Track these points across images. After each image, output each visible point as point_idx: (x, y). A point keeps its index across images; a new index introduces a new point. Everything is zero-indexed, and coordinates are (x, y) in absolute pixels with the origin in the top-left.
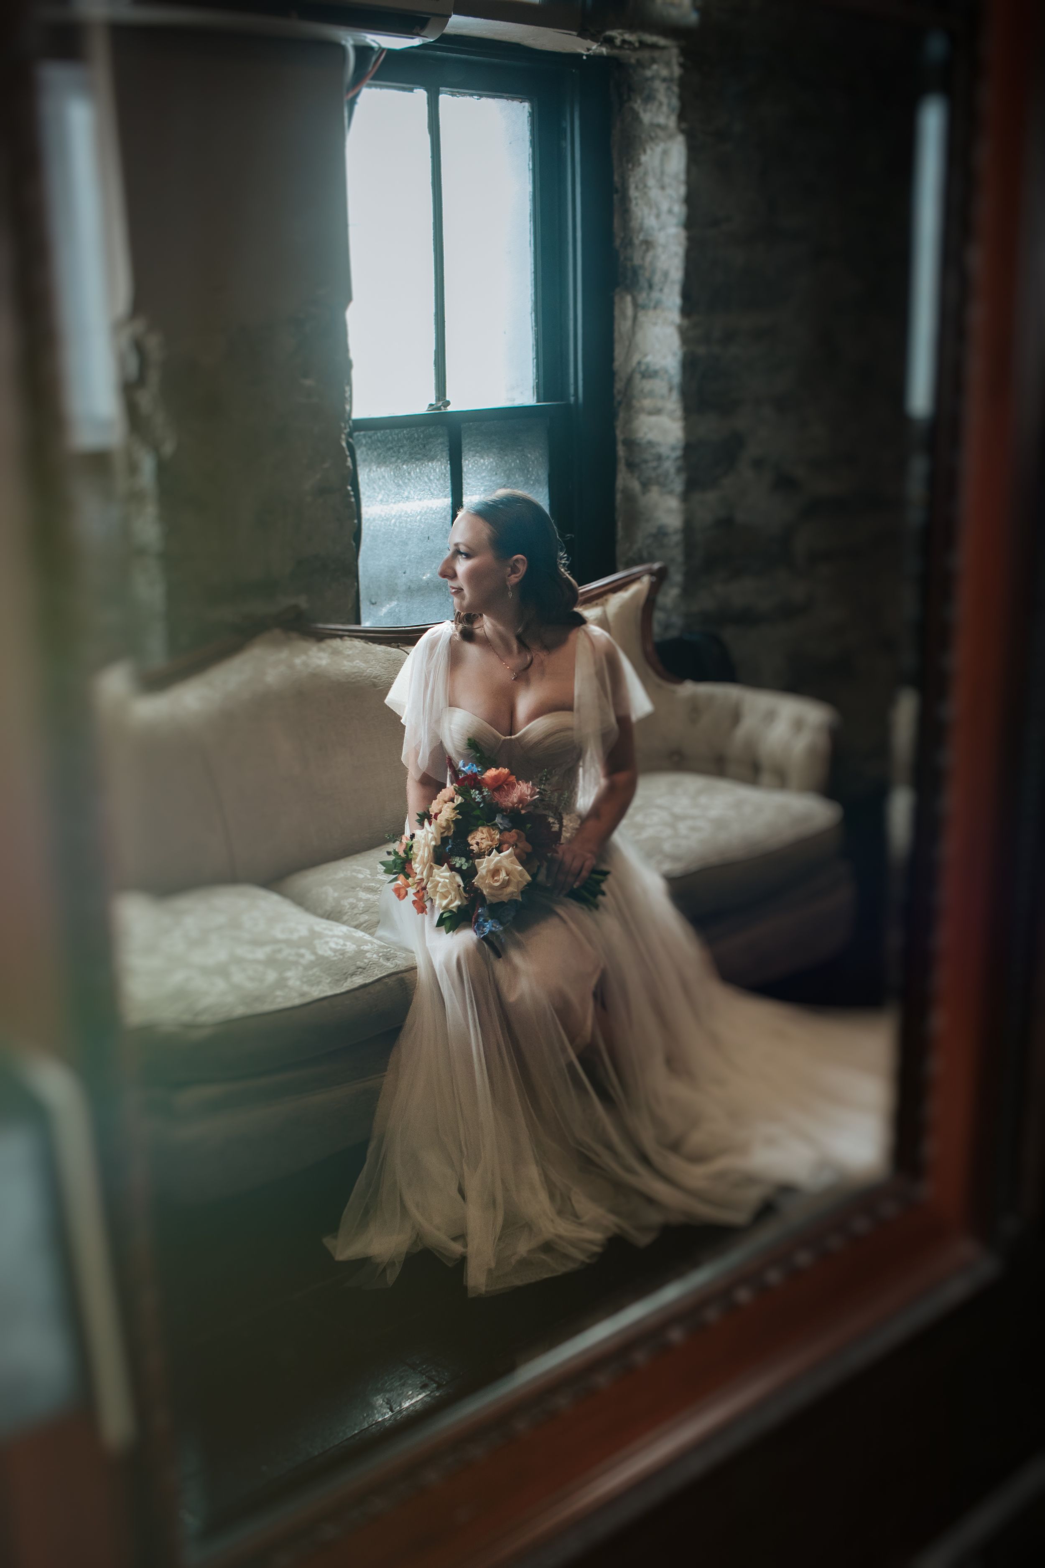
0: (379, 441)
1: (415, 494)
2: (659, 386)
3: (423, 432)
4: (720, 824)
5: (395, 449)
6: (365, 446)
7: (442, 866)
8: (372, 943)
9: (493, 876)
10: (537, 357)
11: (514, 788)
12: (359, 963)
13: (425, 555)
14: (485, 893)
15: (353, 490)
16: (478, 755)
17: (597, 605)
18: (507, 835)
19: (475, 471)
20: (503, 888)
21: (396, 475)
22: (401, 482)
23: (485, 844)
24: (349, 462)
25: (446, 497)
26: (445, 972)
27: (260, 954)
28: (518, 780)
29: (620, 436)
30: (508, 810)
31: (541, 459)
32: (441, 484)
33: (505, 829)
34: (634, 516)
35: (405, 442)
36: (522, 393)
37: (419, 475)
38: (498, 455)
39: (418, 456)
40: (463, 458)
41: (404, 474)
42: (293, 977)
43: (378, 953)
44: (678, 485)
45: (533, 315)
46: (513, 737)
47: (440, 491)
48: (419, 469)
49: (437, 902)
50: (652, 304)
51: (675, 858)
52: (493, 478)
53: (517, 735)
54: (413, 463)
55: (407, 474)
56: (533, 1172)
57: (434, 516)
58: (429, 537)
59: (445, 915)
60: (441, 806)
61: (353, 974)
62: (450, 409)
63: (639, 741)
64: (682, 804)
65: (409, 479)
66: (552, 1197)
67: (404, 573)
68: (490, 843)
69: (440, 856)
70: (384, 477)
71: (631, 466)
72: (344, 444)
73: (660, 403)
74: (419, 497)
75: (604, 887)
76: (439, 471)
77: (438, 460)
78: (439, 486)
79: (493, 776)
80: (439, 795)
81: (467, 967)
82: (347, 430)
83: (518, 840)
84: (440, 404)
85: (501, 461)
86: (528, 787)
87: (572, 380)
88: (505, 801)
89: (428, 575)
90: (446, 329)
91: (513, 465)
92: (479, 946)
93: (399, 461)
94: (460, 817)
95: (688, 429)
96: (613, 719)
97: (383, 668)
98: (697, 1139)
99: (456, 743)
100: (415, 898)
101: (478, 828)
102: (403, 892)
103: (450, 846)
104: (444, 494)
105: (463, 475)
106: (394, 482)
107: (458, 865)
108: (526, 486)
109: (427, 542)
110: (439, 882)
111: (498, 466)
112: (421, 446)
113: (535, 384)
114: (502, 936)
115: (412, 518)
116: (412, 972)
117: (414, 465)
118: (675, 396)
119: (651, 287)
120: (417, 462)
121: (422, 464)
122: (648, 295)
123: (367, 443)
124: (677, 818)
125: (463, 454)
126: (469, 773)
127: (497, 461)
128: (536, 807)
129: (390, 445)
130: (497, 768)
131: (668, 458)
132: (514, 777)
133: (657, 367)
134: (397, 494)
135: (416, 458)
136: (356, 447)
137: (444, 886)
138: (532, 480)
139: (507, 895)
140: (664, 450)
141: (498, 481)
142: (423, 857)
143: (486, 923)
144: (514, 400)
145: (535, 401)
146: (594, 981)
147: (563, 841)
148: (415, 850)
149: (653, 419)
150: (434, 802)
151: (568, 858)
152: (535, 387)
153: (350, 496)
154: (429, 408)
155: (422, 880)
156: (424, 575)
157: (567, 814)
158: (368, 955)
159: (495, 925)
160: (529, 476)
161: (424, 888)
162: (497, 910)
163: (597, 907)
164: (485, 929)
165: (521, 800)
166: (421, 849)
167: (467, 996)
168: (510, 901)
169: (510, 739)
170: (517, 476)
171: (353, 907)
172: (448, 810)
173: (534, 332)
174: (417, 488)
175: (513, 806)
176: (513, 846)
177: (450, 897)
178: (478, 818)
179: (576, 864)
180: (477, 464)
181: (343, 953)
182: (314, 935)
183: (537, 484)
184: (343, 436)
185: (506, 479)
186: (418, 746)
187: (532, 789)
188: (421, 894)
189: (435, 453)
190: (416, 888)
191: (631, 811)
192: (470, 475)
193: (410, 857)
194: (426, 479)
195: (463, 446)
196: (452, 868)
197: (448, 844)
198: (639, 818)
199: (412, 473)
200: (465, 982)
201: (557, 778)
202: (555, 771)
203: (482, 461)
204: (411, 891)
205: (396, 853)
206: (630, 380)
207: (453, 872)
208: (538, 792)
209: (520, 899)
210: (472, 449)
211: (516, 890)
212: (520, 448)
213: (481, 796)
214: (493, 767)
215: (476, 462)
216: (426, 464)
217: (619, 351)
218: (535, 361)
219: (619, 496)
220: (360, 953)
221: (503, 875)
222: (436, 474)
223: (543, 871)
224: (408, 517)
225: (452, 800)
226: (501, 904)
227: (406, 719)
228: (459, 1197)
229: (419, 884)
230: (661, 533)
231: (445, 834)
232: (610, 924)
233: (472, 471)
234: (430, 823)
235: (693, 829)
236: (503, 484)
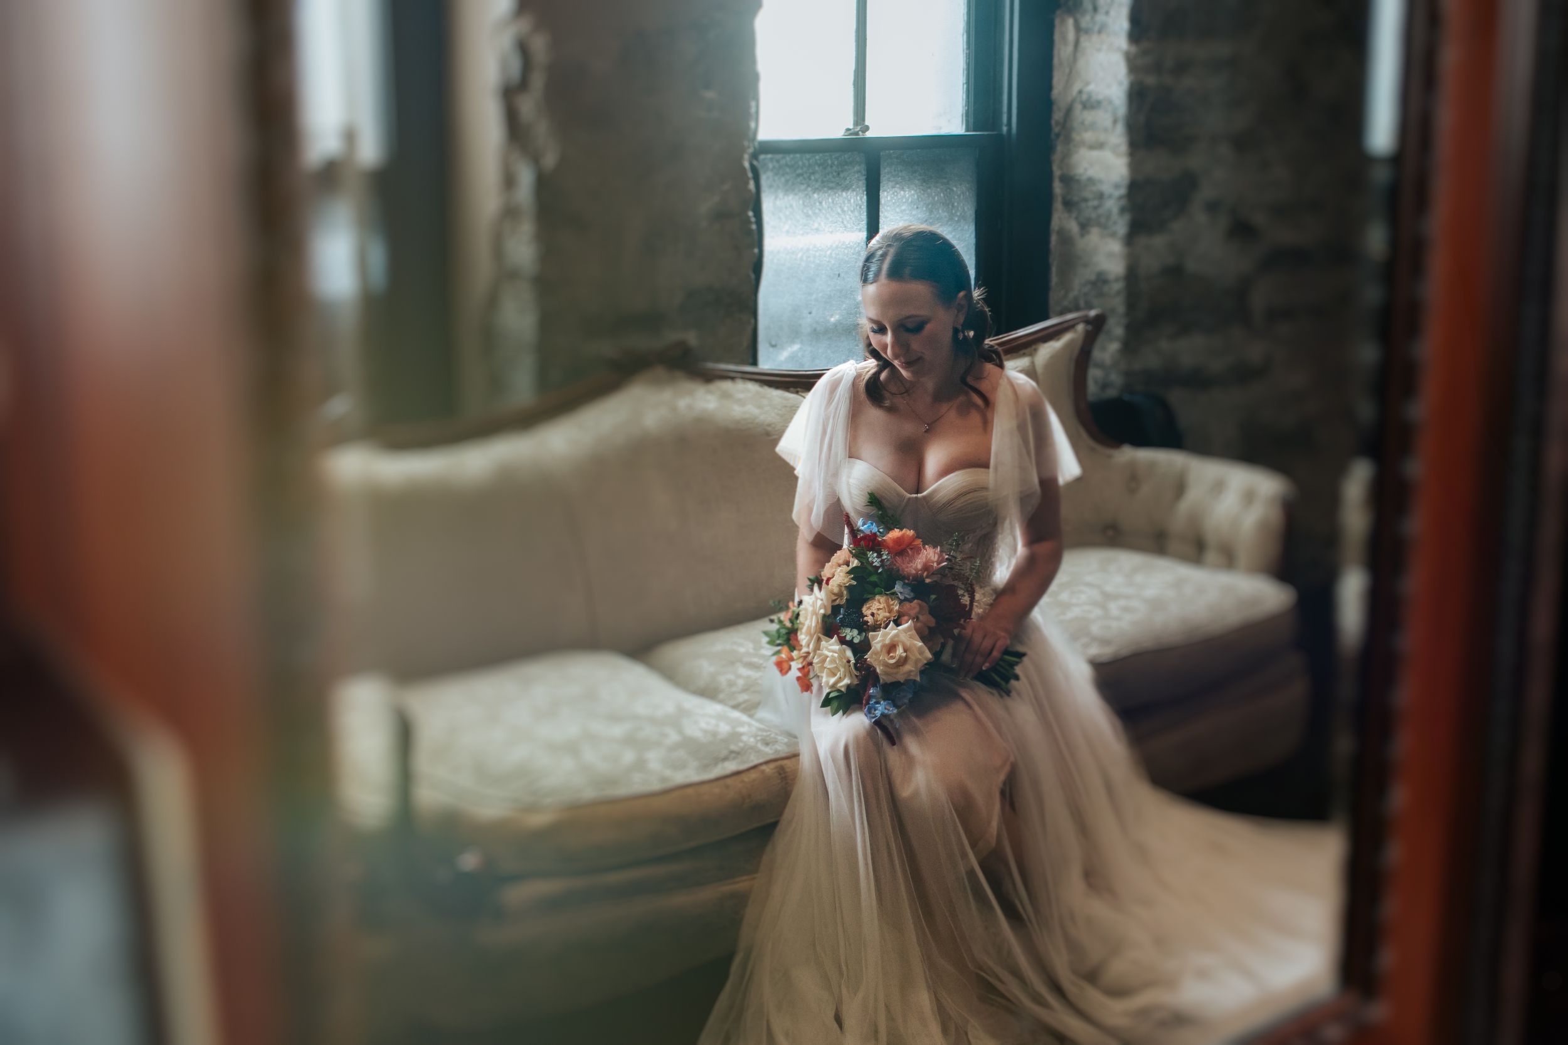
0: (787, 165)
1: (825, 226)
2: (1103, 118)
3: (837, 158)
4: (1156, 604)
5: (805, 176)
6: (772, 170)
7: (832, 638)
8: (750, 725)
9: (889, 653)
10: (968, 83)
11: (919, 554)
12: (733, 747)
13: (834, 295)
14: (878, 671)
15: (755, 216)
16: (880, 513)
17: (1024, 355)
18: (907, 605)
19: (894, 203)
20: (900, 666)
21: (806, 204)
22: (810, 212)
23: (882, 615)
24: (752, 185)
25: (860, 230)
26: (830, 761)
27: (618, 731)
28: (924, 545)
29: (1057, 172)
30: (911, 578)
31: (967, 193)
32: (856, 217)
33: (906, 599)
34: (1070, 261)
35: (817, 168)
36: (949, 121)
37: (831, 205)
38: (921, 187)
39: (831, 185)
40: (881, 188)
41: (815, 203)
42: (654, 760)
43: (755, 736)
44: (1121, 226)
45: (965, 36)
46: (919, 495)
47: (854, 224)
48: (832, 199)
49: (824, 680)
50: (1096, 28)
51: (1104, 642)
52: (914, 212)
53: (925, 493)
54: (826, 192)
55: (818, 204)
56: (923, 999)
57: (846, 251)
58: (839, 275)
59: (832, 695)
60: (834, 570)
61: (725, 759)
62: (868, 134)
63: (1067, 511)
64: (1115, 582)
65: (820, 210)
66: (945, 1031)
67: (810, 313)
68: (887, 614)
69: (829, 627)
70: (791, 206)
71: (1068, 204)
72: (747, 165)
73: (1102, 137)
74: (831, 230)
75: (1018, 670)
76: (854, 202)
77: (853, 190)
78: (853, 219)
79: (895, 537)
80: (833, 557)
81: (856, 755)
82: (751, 150)
83: (919, 613)
84: (858, 128)
85: (923, 194)
86: (935, 553)
87: (1005, 109)
88: (907, 567)
89: (837, 317)
90: (867, 47)
91: (936, 198)
92: (870, 733)
93: (809, 189)
94: (854, 583)
95: (1135, 165)
96: (1036, 480)
97: (778, 414)
98: (1118, 969)
99: (855, 500)
100: (799, 674)
101: (875, 597)
102: (785, 666)
103: (841, 616)
104: (858, 228)
105: (881, 207)
106: (803, 211)
107: (848, 638)
108: (950, 223)
109: (837, 279)
110: (827, 657)
111: (920, 199)
112: (835, 174)
113: (964, 111)
114: (896, 720)
115: (821, 253)
116: (793, 760)
117: (826, 195)
118: (1120, 129)
119: (1095, 9)
120: (830, 191)
121: (835, 194)
122: (1092, 18)
123: (774, 167)
124: (1108, 597)
125: (881, 184)
126: (868, 532)
127: (919, 194)
128: (944, 576)
129: (799, 171)
130: (901, 529)
131: (1110, 196)
132: (921, 540)
133: (1100, 97)
134: (805, 225)
135: (828, 187)
136: (761, 172)
137: (833, 661)
138: (957, 216)
139: (904, 674)
140: (1106, 188)
141: (920, 216)
142: (809, 628)
143: (877, 705)
144: (940, 128)
145: (964, 131)
146: (1002, 777)
147: (973, 615)
148: (801, 619)
149: (1095, 154)
150: (828, 565)
151: (977, 638)
152: (964, 115)
153: (750, 222)
154: (845, 132)
155: (808, 653)
156: (832, 316)
157: (981, 587)
158: (745, 738)
159: (887, 707)
160: (954, 211)
161: (811, 664)
162: (891, 691)
163: (1008, 693)
164: (877, 711)
165: (926, 567)
166: (809, 617)
167: (854, 788)
168: (907, 681)
169: (916, 498)
170: (940, 211)
171: (731, 684)
172: (841, 574)
173: (965, 55)
174: (828, 219)
175: (917, 573)
176: (913, 619)
177: (838, 675)
178: (875, 585)
179: (987, 644)
180: (897, 196)
181: (715, 734)
182: (682, 713)
183: (962, 220)
184: (746, 156)
185: (928, 214)
186: (813, 501)
187: (940, 555)
188: (806, 670)
189: (850, 182)
190: (802, 663)
191: (1054, 587)
192: (888, 208)
193: (796, 626)
194: (839, 211)
195: (882, 176)
196: (843, 641)
197: (840, 613)
198: (1064, 596)
199: (824, 203)
200: (853, 772)
201: (970, 545)
202: (968, 538)
203: (902, 193)
204: (795, 665)
205: (780, 622)
206: (1069, 111)
207: (844, 646)
208: (947, 559)
209: (918, 679)
210: (892, 179)
211: (913, 669)
212: (945, 181)
213: (880, 559)
214: (897, 528)
215: (896, 194)
216: (840, 193)
217: (1058, 79)
218: (965, 86)
219: (1054, 239)
220: (735, 736)
221: (900, 651)
222: (851, 205)
223: (949, 650)
224: (816, 251)
225: (847, 564)
226: (896, 685)
227: (799, 471)
228: (836, 1026)
229: (805, 658)
230: (1101, 280)
231: (837, 602)
232: (1023, 713)
233: (890, 203)
234: (820, 589)
235: (1126, 609)
236: (924, 220)
